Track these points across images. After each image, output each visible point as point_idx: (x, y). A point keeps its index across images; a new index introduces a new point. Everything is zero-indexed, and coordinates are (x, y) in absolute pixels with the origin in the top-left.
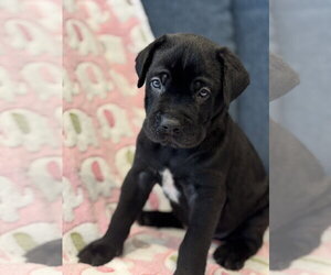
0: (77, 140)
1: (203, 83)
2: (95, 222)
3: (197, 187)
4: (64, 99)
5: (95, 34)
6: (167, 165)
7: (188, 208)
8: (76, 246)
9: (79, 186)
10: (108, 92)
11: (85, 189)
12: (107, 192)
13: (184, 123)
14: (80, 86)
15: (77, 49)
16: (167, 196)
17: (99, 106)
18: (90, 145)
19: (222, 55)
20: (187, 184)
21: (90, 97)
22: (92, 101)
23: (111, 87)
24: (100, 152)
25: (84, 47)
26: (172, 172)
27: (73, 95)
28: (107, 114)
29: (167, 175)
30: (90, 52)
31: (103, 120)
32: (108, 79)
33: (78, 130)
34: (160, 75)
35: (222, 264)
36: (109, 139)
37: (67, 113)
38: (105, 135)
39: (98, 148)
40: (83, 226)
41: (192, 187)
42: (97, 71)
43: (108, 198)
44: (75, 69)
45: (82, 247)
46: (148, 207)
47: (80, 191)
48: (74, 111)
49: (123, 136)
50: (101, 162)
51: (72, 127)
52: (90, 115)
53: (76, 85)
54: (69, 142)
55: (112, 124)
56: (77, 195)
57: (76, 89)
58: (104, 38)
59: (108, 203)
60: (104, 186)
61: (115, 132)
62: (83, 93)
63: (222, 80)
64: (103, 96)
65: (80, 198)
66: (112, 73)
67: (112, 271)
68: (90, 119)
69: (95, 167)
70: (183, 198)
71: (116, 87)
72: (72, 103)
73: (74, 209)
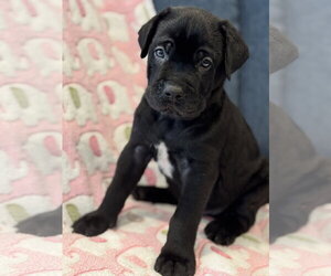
0: (76, 115)
1: (206, 54)
2: (90, 195)
3: (191, 161)
4: (64, 73)
5: (99, 11)
6: (163, 138)
7: (180, 182)
8: (71, 216)
9: (76, 159)
10: (109, 68)
11: (82, 163)
12: (104, 166)
13: (187, 91)
14: (81, 62)
15: (79, 24)
16: (162, 171)
17: (100, 82)
18: (88, 120)
19: (224, 27)
20: (181, 157)
21: (90, 72)
22: (93, 77)
23: (112, 64)
24: (97, 127)
25: (86, 23)
26: (167, 145)
27: (73, 70)
28: (108, 90)
29: (162, 149)
30: (92, 28)
31: (103, 96)
32: (110, 56)
33: (77, 104)
34: (164, 44)
35: (212, 239)
36: (108, 115)
37: (66, 87)
38: (104, 111)
39: (97, 123)
40: (78, 198)
41: (185, 161)
42: (99, 47)
43: (104, 172)
44: (76, 44)
45: (77, 218)
46: (143, 181)
47: (77, 164)
48: (74, 86)
49: (123, 113)
50: (99, 137)
51: (71, 102)
52: (89, 91)
53: (77, 60)
54: (68, 116)
55: (112, 101)
56: (74, 167)
57: (77, 65)
58: (108, 15)
59: (104, 178)
60: (102, 161)
61: (115, 109)
62: (84, 68)
63: (224, 51)
64: (104, 72)
65: (77, 171)
66: (114, 49)
67: (105, 241)
68: (90, 95)
69: (93, 141)
70: (176, 173)
71: (117, 65)
72: (71, 78)
73: (71, 181)
